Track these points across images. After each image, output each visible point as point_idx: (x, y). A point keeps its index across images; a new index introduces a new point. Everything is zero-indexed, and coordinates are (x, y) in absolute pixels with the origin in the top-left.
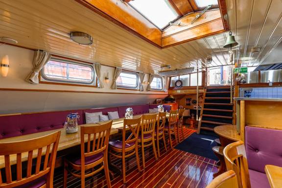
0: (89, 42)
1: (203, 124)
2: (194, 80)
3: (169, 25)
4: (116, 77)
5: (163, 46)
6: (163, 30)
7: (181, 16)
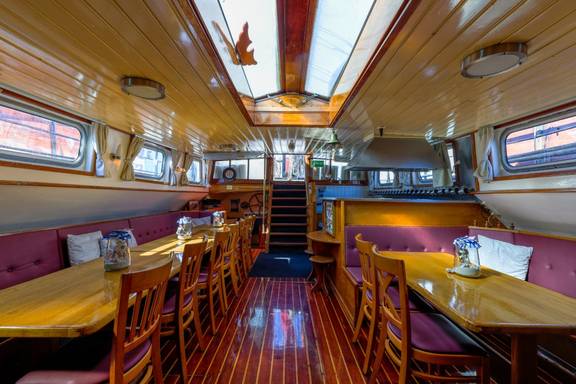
0: (159, 95)
1: (272, 238)
2: (256, 170)
3: (266, 97)
4: (133, 156)
5: (256, 123)
6: (255, 101)
7: (283, 92)
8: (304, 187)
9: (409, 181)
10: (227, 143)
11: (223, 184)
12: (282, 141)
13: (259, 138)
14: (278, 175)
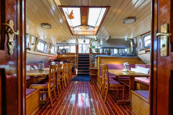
0: (50, 27)
1: (78, 72)
3: (76, 26)
5: (74, 34)
6: (73, 28)
7: (82, 25)
8: (89, 55)
9: (121, 52)
10: (64, 40)
11: (61, 54)
12: (81, 40)
13: (74, 38)
14: (80, 52)
